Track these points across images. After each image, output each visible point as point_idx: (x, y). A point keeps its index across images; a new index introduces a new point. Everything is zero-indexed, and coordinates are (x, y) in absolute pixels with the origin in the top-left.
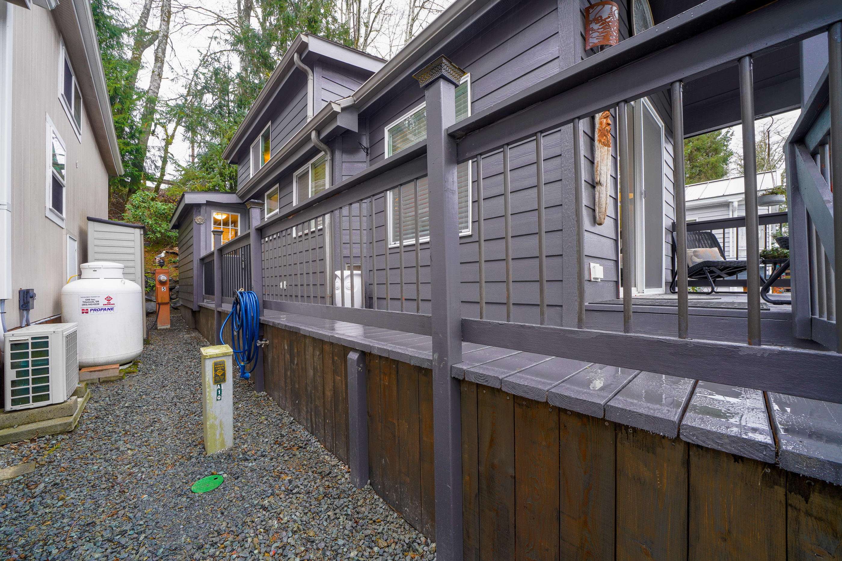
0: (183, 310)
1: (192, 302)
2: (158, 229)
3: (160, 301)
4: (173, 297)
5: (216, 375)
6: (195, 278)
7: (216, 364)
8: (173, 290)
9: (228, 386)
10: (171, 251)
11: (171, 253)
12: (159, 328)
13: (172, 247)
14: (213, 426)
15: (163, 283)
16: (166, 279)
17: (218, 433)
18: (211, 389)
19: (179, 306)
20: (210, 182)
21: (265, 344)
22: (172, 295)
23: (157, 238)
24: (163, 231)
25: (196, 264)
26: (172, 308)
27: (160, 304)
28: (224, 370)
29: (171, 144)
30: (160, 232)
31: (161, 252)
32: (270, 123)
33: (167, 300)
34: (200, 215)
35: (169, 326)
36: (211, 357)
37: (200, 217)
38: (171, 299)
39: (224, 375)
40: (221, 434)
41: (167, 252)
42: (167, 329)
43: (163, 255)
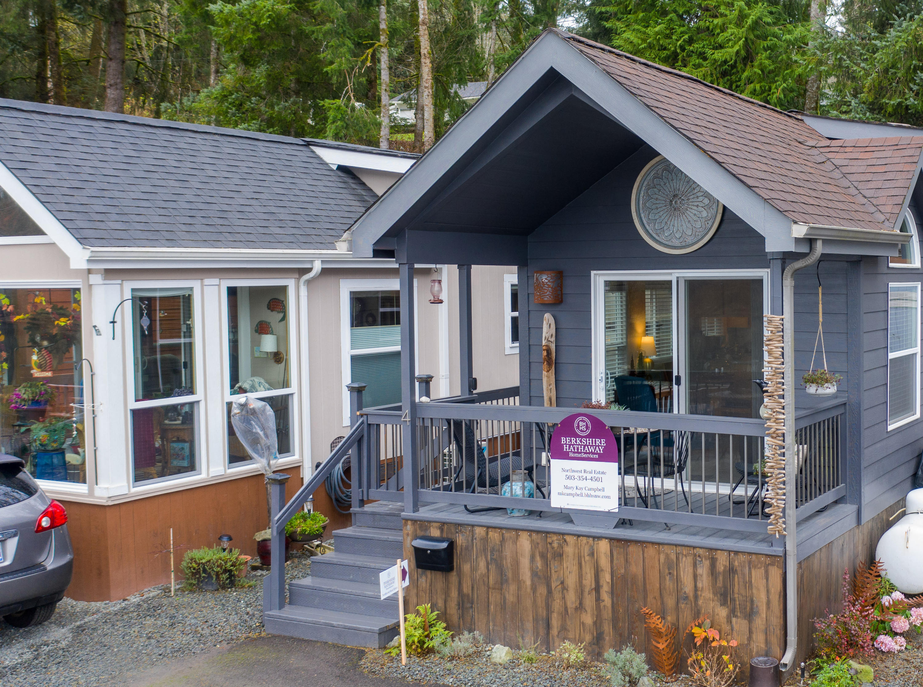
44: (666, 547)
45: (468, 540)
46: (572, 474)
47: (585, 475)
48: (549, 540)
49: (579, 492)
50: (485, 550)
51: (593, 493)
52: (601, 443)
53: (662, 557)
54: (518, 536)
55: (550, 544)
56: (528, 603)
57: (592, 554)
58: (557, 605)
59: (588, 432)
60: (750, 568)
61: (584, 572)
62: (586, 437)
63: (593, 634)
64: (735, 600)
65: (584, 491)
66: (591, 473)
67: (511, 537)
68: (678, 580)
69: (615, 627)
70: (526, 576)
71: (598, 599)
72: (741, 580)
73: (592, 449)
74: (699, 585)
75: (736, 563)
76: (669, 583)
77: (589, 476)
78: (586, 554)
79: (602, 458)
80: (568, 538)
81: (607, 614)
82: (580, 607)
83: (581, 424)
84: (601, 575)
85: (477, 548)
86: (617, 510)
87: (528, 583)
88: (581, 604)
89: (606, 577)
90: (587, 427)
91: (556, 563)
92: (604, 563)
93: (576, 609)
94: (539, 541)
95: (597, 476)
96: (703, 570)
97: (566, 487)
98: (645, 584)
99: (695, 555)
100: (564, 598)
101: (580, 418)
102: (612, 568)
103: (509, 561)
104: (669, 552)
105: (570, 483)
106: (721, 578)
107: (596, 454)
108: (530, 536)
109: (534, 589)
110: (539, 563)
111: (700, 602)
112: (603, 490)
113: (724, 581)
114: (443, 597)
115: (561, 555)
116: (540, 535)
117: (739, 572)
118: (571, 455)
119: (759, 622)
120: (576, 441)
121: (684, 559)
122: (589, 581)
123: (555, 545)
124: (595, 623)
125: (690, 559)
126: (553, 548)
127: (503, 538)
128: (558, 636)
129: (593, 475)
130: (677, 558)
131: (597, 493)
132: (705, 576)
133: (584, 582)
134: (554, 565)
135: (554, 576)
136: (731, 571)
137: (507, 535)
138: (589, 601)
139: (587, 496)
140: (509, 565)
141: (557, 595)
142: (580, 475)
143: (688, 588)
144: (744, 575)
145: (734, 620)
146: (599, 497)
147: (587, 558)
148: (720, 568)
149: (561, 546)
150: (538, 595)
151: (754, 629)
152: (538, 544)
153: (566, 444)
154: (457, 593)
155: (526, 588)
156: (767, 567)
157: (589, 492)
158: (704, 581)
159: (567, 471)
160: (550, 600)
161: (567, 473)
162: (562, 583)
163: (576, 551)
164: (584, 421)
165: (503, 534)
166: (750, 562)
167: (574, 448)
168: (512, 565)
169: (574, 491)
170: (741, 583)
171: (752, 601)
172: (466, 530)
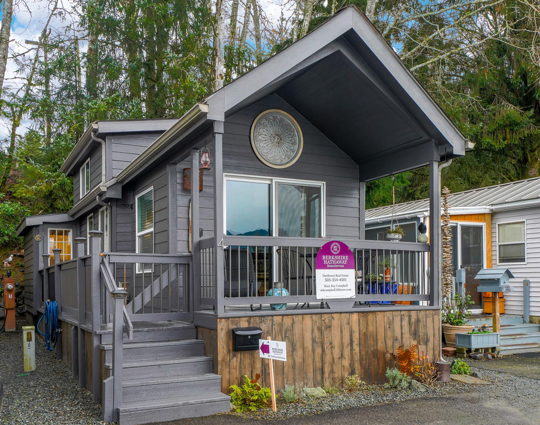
0: (27, 315)
1: (32, 307)
2: (6, 232)
3: (7, 307)
4: (21, 302)
5: (28, 338)
6: (34, 287)
7: (28, 333)
8: (20, 296)
9: (33, 343)
10: (18, 254)
11: (19, 256)
12: (6, 330)
13: (20, 249)
14: (26, 359)
15: (10, 291)
16: (12, 287)
17: (28, 363)
18: (26, 343)
19: (25, 312)
20: (55, 182)
21: (61, 331)
22: (19, 301)
23: (5, 241)
24: (11, 234)
25: (35, 276)
26: (19, 313)
27: (7, 310)
28: (31, 335)
29: (18, 126)
30: (8, 235)
31: (8, 256)
32: (89, 159)
33: (13, 305)
34: (39, 234)
35: (14, 330)
36: (26, 330)
37: (38, 235)
38: (18, 305)
39: (31, 338)
40: (30, 364)
41: (15, 255)
42: (13, 332)
43: (10, 259)
44: (387, 312)
45: (269, 327)
46: (329, 278)
47: (336, 278)
48: (323, 319)
49: (333, 288)
50: (281, 331)
51: (341, 288)
52: (345, 258)
53: (386, 318)
54: (303, 318)
55: (324, 321)
56: (310, 361)
57: (348, 323)
58: (328, 358)
59: (338, 252)
60: (426, 318)
61: (344, 334)
62: (337, 255)
63: (349, 371)
64: (420, 336)
65: (336, 288)
66: (340, 276)
67: (298, 320)
68: (393, 331)
69: (361, 364)
70: (308, 344)
71: (352, 350)
72: (422, 325)
73: (340, 262)
74: (403, 331)
75: (420, 317)
76: (389, 333)
77: (339, 278)
78: (345, 324)
79: (346, 267)
80: (334, 315)
81: (357, 357)
82: (342, 357)
83: (335, 247)
84: (354, 335)
85: (275, 331)
86: (355, 297)
87: (310, 348)
88: (342, 355)
89: (356, 336)
90: (338, 249)
91: (327, 332)
92: (355, 328)
93: (339, 358)
94: (317, 320)
95: (343, 278)
96: (405, 323)
97: (325, 286)
98: (377, 336)
99: (401, 315)
100: (332, 353)
101: (334, 244)
102: (359, 330)
103: (297, 336)
104: (389, 315)
105: (328, 283)
106: (413, 326)
107: (342, 265)
108: (312, 317)
109: (313, 351)
110: (317, 333)
111: (404, 340)
112: (347, 285)
113: (415, 326)
114: (250, 369)
115: (330, 327)
116: (317, 316)
117: (421, 321)
118: (328, 266)
119: (430, 345)
120: (331, 258)
121: (396, 318)
122: (346, 340)
123: (327, 321)
124: (350, 364)
125: (399, 317)
126: (325, 323)
127: (293, 322)
128: (328, 378)
129: (341, 277)
130: (393, 319)
131: (344, 288)
132: (406, 325)
133: (344, 341)
134: (326, 333)
135: (326, 340)
136: (418, 320)
137: (296, 318)
138: (347, 352)
139: (338, 290)
140: (297, 338)
141: (328, 351)
142: (334, 278)
143: (398, 334)
144: (423, 322)
145: (419, 346)
146: (345, 290)
147: (346, 326)
148: (413, 320)
149: (330, 321)
150: (316, 354)
151: (428, 350)
152: (316, 322)
153: (325, 260)
154: (260, 364)
155: (309, 351)
156: (433, 315)
157: (339, 288)
158: (406, 329)
159: (326, 276)
160: (324, 356)
161: (326, 278)
162: (331, 344)
163: (339, 323)
164: (336, 245)
165: (293, 319)
166: (426, 315)
167: (330, 262)
168: (299, 339)
169: (330, 288)
170: (422, 327)
171: (427, 335)
172: (267, 320)
